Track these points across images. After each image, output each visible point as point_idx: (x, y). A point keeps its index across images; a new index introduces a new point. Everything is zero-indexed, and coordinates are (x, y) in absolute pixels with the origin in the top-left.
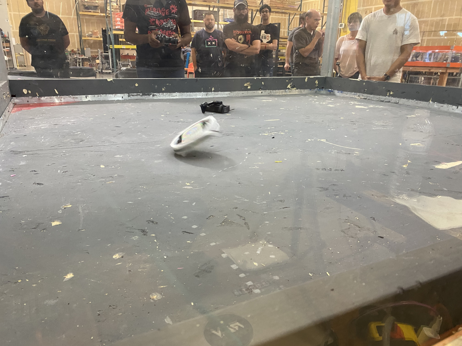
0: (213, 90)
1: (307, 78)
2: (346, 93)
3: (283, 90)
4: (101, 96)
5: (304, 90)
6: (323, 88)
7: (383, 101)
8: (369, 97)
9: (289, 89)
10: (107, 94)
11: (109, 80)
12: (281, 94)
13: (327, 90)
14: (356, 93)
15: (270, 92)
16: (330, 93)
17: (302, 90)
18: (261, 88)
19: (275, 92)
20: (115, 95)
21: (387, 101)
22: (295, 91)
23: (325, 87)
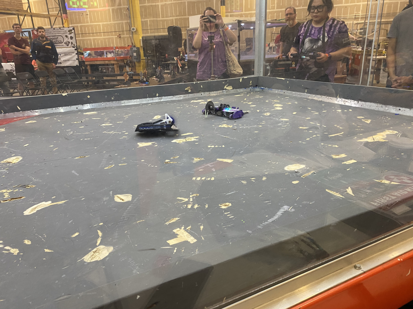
0: (157, 96)
1: (241, 79)
2: (274, 90)
3: (220, 91)
4: (58, 109)
5: (239, 89)
6: (256, 86)
8: (292, 93)
9: (225, 89)
10: (63, 106)
11: (64, 95)
12: (219, 94)
13: (260, 88)
14: (282, 90)
15: (208, 94)
16: (262, 90)
17: (238, 90)
18: (200, 91)
19: (214, 93)
20: (70, 107)
22: (231, 90)
23: (258, 86)
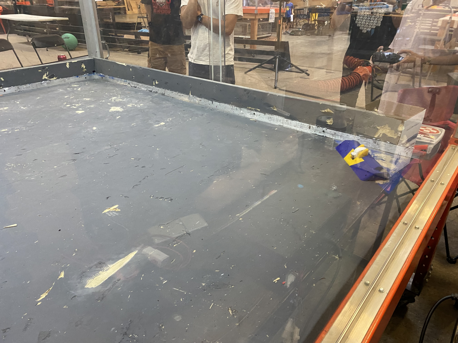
1: (68, 64)
2: (117, 80)
3: (37, 83)
5: (68, 78)
6: (94, 72)
7: (151, 91)
8: (138, 86)
9: (45, 80)
13: (99, 74)
14: (126, 80)
15: (17, 88)
16: (102, 78)
17: (66, 79)
19: (25, 87)
21: (155, 92)
22: (55, 81)
23: (96, 71)
